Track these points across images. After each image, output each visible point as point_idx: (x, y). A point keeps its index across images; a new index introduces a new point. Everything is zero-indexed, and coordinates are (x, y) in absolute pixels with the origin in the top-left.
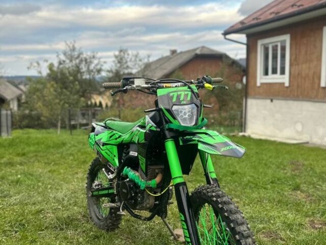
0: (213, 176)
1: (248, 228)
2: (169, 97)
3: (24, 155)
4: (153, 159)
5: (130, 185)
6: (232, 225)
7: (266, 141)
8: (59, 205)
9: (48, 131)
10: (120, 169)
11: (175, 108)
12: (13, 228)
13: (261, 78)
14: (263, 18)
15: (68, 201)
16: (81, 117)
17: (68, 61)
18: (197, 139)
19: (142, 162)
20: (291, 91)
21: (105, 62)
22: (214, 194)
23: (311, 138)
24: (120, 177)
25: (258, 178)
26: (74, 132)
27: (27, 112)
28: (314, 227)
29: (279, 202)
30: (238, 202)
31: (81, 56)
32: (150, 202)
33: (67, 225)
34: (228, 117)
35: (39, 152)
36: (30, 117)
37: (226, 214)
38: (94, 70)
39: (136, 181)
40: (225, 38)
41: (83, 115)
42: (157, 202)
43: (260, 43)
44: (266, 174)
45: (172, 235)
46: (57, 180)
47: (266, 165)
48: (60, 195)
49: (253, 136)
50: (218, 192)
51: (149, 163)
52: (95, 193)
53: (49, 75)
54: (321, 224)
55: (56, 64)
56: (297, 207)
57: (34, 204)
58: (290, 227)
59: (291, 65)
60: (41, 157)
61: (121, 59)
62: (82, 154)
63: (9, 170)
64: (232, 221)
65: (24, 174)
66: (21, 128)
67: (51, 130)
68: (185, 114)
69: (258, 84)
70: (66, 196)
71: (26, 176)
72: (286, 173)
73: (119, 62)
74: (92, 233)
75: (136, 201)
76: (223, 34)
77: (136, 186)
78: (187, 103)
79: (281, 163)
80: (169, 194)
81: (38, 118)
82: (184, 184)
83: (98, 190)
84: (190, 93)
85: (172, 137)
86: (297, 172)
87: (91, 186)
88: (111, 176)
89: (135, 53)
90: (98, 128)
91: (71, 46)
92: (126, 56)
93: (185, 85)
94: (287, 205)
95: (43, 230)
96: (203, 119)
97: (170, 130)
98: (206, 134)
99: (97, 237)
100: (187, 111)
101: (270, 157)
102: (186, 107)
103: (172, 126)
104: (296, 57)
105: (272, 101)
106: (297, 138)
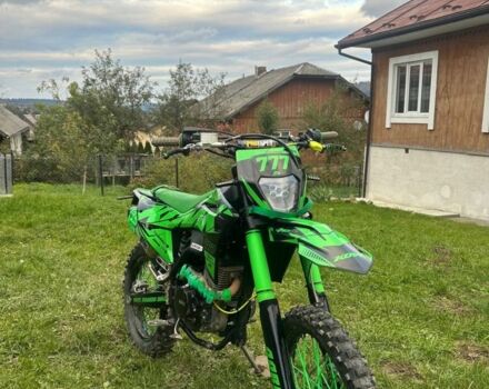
0: (319, 288)
1: (372, 382)
2: (254, 164)
3: (30, 225)
4: (227, 257)
5: (190, 296)
6: (348, 377)
7: (396, 211)
8: (81, 312)
9: (68, 186)
10: (176, 268)
11: (263, 181)
12: (9, 349)
13: (392, 117)
14: (399, 24)
15: (95, 305)
16: (117, 167)
17: (99, 81)
18: (297, 236)
19: (210, 261)
20: (436, 137)
21: (156, 84)
22: (321, 323)
23: (463, 208)
24: (176, 280)
25: (384, 274)
26: (107, 188)
27: (36, 156)
28: (467, 358)
29: (415, 314)
30: (352, 312)
31: (120, 73)
32: (220, 322)
33: (93, 345)
34: (339, 172)
35: (53, 222)
36: (40, 164)
37: (339, 358)
38: (139, 96)
39: (200, 290)
40: (341, 54)
41: (122, 164)
42: (231, 323)
43: (393, 62)
44: (395, 268)
45: (253, 366)
46: (79, 270)
47: (395, 252)
48: (83, 296)
49: (376, 203)
50: (326, 321)
51: (220, 263)
52: (137, 300)
53: (70, 101)
54: (477, 352)
55: (81, 86)
56: (441, 323)
57: (43, 309)
58: (430, 356)
59: (438, 98)
60: (56, 229)
61: (181, 79)
62: (119, 227)
63: (6, 250)
64: (348, 371)
65: (30, 257)
66: (27, 181)
67: (73, 186)
68: (279, 191)
69: (388, 126)
70: (92, 297)
71: (32, 261)
72: (425, 268)
73: (177, 84)
74: (130, 360)
75: (199, 318)
76: (336, 46)
77: (200, 297)
78: (284, 173)
79: (418, 251)
80: (250, 310)
81: (54, 166)
82: (274, 302)
83: (140, 295)
84: (287, 158)
85: (257, 227)
86: (441, 266)
87: (131, 287)
88: (161, 277)
89: (202, 68)
90: (143, 200)
91: (105, 57)
92: (189, 75)
93: (279, 145)
94: (426, 320)
95: (55, 353)
96: (306, 200)
97: (256, 216)
98: (312, 229)
99: (137, 367)
100: (282, 187)
101: (402, 239)
102: (281, 180)
103: (258, 211)
104: (446, 86)
105: (407, 151)
106: (443, 208)
